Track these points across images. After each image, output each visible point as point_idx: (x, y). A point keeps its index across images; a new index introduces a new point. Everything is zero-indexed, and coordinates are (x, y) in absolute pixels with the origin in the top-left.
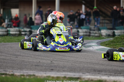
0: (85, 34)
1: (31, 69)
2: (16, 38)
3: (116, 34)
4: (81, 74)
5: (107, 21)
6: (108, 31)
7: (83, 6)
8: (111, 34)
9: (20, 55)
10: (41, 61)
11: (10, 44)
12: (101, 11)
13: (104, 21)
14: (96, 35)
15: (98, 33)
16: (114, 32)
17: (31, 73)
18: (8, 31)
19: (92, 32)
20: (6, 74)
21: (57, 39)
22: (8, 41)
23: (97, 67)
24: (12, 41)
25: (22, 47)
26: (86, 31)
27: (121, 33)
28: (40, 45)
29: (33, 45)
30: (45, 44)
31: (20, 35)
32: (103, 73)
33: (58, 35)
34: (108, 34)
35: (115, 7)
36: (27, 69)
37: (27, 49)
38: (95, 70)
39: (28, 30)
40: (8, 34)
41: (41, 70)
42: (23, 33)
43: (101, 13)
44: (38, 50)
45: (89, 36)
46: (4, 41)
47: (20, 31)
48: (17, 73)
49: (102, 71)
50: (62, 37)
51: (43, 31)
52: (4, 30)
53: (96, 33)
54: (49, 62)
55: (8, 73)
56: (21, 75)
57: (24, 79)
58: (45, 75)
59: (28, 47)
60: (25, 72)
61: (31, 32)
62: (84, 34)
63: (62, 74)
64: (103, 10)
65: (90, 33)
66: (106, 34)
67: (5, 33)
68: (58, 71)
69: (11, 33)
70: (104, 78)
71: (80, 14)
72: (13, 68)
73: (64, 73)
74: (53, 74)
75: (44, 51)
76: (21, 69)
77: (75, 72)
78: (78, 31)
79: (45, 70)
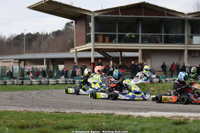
1: (77, 108)
2: (63, 86)
4: (114, 111)
5: (129, 73)
7: (111, 62)
9: (68, 99)
10: (84, 102)
11: (60, 91)
12: (124, 65)
13: (126, 73)
17: (78, 111)
18: (57, 81)
20: (60, 112)
21: (93, 86)
22: (58, 89)
23: (125, 106)
24: (60, 89)
25: (67, 92)
28: (81, 90)
29: (75, 90)
30: (84, 90)
31: (66, 84)
32: (129, 110)
33: (94, 83)
35: (133, 62)
36: (75, 108)
37: (70, 94)
38: (123, 108)
39: (72, 80)
40: (57, 83)
41: (85, 109)
42: (68, 82)
43: (124, 67)
44: (79, 94)
46: (55, 88)
47: (66, 81)
48: (68, 111)
49: (129, 109)
50: (97, 84)
51: (82, 80)
52: (55, 80)
54: (90, 103)
55: (61, 111)
56: (71, 113)
57: (74, 115)
58: (88, 113)
59: (71, 92)
60: (74, 111)
61: (74, 81)
63: (100, 112)
64: (126, 64)
67: (56, 83)
68: (97, 109)
69: (60, 82)
70: (131, 113)
71: (109, 68)
72: (64, 108)
73: (101, 111)
74: (94, 112)
75: (84, 94)
76: (70, 108)
77: (109, 110)
79: (88, 109)
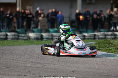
0: (14, 37)
3: (44, 37)
6: (36, 34)
8: (39, 37)
14: (25, 38)
15: (26, 36)
16: (42, 36)
19: (20, 35)
26: (14, 34)
27: (49, 36)
34: (36, 37)
45: (18, 39)
53: (24, 36)
62: (12, 38)
65: (18, 36)
66: (35, 38)
78: (7, 35)
